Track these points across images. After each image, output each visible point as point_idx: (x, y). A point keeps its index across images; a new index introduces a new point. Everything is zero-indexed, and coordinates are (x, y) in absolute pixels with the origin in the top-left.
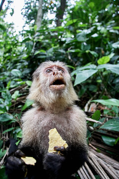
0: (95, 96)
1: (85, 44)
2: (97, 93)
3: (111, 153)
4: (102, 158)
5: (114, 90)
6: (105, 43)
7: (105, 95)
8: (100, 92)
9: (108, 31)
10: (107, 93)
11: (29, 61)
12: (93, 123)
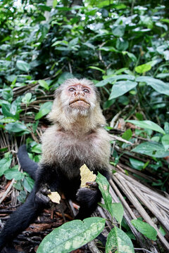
0: (124, 110)
1: (121, 39)
2: (128, 106)
3: (139, 177)
4: (130, 181)
5: (149, 106)
6: (147, 41)
7: (137, 111)
8: (131, 106)
9: (154, 23)
10: (140, 108)
11: (41, 51)
12: (122, 143)
